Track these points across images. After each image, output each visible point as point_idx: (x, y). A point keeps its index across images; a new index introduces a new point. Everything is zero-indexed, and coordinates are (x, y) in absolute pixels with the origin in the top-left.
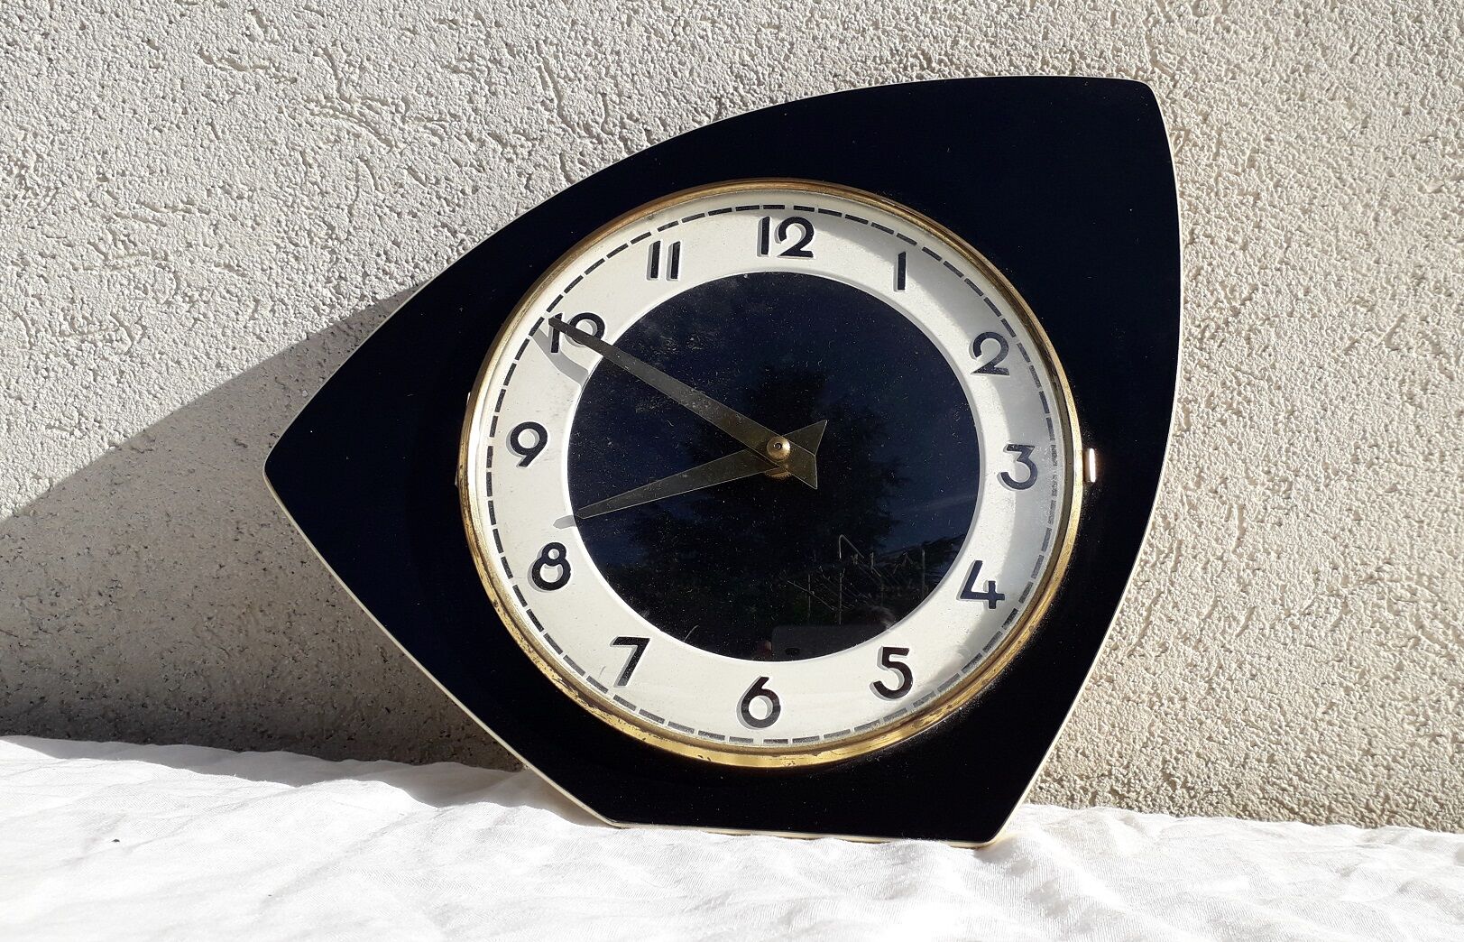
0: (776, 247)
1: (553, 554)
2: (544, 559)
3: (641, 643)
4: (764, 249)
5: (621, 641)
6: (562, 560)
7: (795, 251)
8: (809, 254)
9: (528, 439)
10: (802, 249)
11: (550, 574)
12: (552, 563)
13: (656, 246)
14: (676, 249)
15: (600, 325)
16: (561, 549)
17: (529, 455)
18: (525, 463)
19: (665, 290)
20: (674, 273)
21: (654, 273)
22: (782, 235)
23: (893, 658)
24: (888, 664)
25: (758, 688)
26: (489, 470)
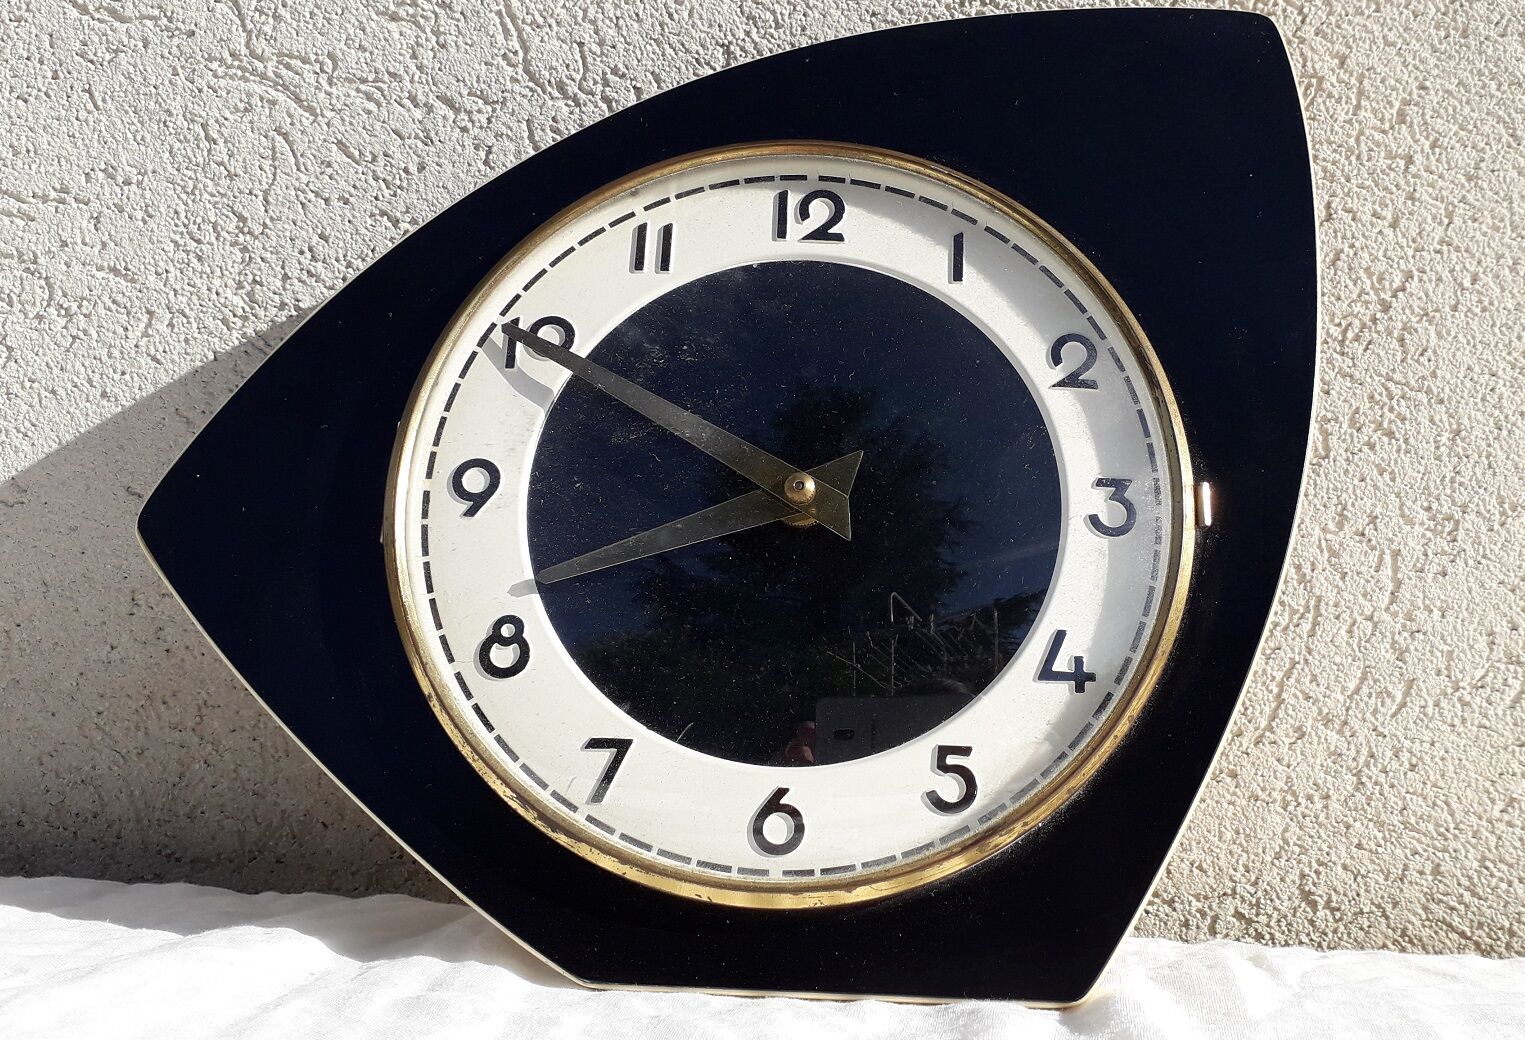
0: (796, 229)
1: (507, 631)
2: (495, 638)
3: (621, 746)
4: (781, 232)
5: (595, 744)
6: (518, 639)
7: (821, 234)
8: (839, 238)
9: (475, 481)
10: (830, 231)
11: (502, 656)
12: (505, 642)
13: (642, 229)
14: (667, 231)
15: (569, 331)
16: (518, 623)
17: (476, 502)
18: (471, 512)
19: (653, 286)
20: (664, 264)
21: (638, 264)
22: (804, 214)
23: (951, 760)
24: (944, 768)
25: (775, 803)
26: (425, 522)
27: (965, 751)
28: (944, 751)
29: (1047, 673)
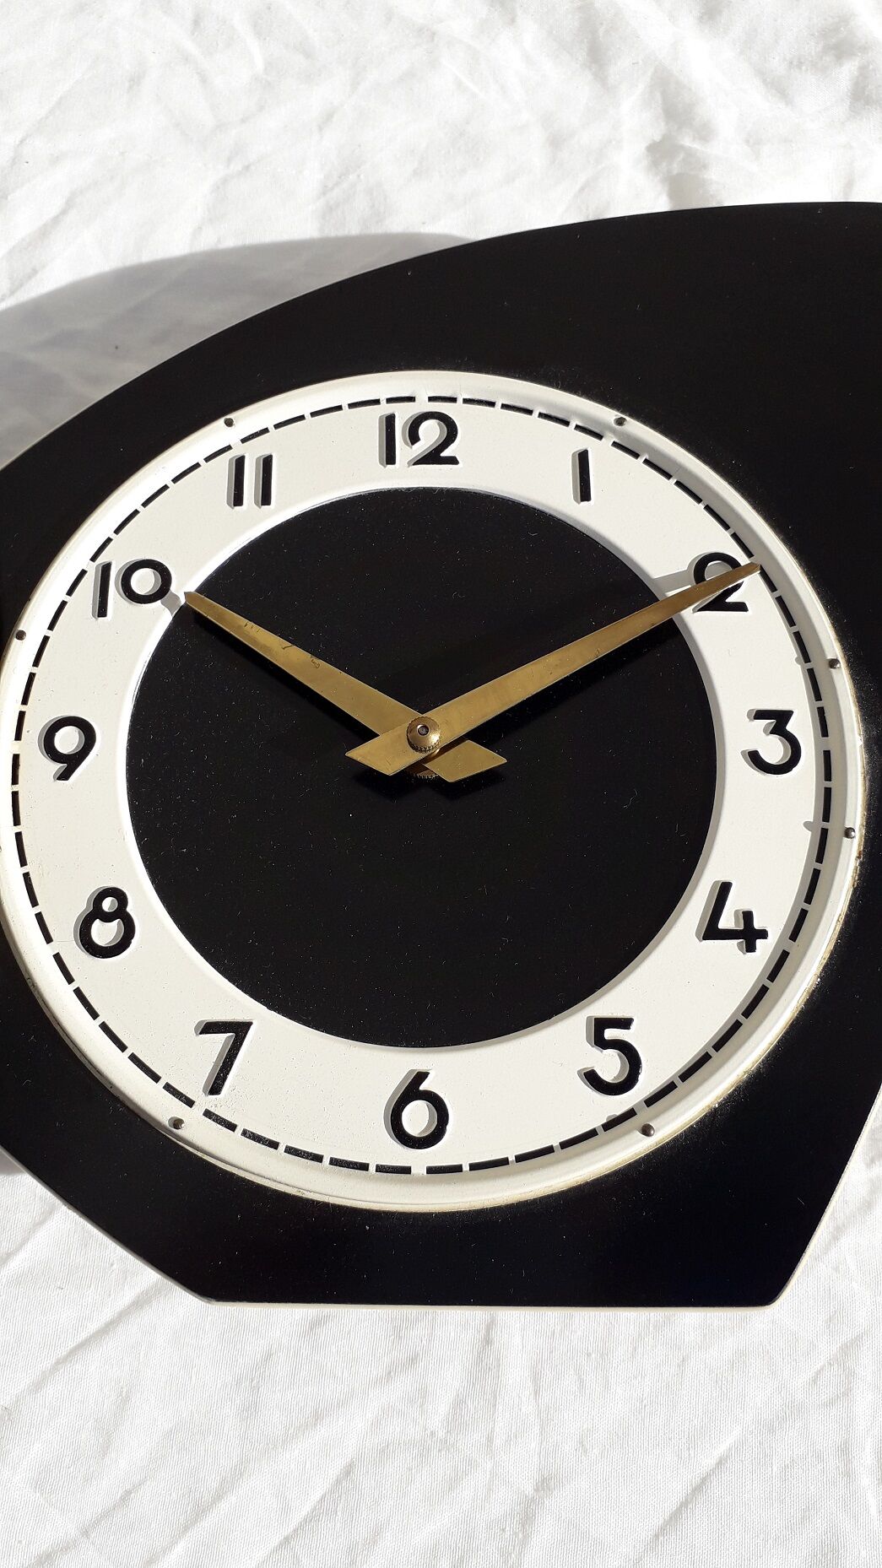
0: (404, 451)
1: (108, 904)
2: (95, 913)
3: (239, 1030)
4: (390, 459)
5: (210, 1028)
6: (121, 914)
7: (433, 457)
8: (453, 461)
9: (67, 741)
10: (442, 455)
11: (104, 933)
12: (107, 918)
13: (240, 463)
14: (267, 463)
15: (164, 573)
16: (120, 896)
17: (70, 764)
18: (64, 776)
19: (256, 522)
20: (266, 499)
21: (238, 500)
22: (414, 437)
23: (610, 1034)
24: (601, 1043)
25: (413, 1089)
26: (16, 788)
27: (625, 1023)
28: (601, 1024)
29: (712, 931)
